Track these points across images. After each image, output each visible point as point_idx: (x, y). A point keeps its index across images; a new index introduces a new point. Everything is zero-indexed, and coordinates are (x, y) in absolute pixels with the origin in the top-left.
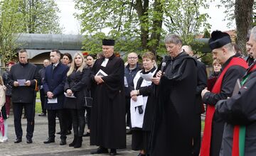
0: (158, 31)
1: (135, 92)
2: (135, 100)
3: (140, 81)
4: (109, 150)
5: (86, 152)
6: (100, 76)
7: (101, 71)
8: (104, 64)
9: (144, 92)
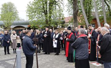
0: (50, 19)
1: (54, 39)
2: (54, 41)
3: (55, 37)
4: (48, 53)
5: (42, 54)
6: (45, 36)
7: (45, 34)
8: (46, 33)
9: (56, 39)
